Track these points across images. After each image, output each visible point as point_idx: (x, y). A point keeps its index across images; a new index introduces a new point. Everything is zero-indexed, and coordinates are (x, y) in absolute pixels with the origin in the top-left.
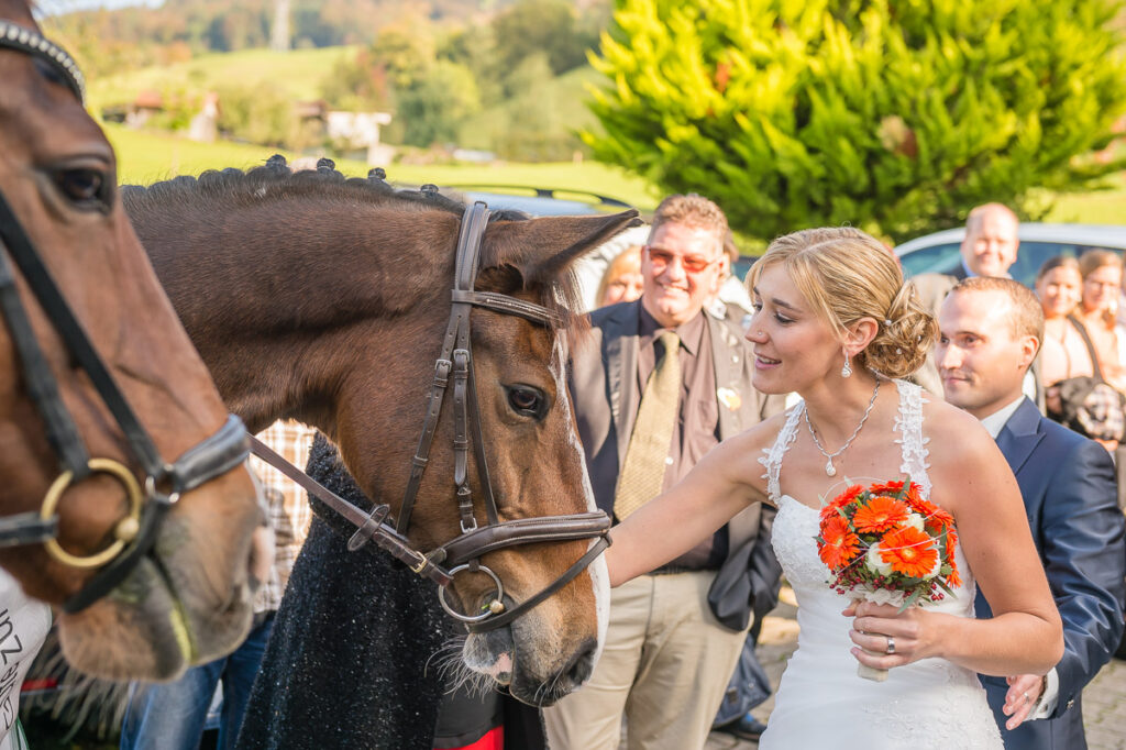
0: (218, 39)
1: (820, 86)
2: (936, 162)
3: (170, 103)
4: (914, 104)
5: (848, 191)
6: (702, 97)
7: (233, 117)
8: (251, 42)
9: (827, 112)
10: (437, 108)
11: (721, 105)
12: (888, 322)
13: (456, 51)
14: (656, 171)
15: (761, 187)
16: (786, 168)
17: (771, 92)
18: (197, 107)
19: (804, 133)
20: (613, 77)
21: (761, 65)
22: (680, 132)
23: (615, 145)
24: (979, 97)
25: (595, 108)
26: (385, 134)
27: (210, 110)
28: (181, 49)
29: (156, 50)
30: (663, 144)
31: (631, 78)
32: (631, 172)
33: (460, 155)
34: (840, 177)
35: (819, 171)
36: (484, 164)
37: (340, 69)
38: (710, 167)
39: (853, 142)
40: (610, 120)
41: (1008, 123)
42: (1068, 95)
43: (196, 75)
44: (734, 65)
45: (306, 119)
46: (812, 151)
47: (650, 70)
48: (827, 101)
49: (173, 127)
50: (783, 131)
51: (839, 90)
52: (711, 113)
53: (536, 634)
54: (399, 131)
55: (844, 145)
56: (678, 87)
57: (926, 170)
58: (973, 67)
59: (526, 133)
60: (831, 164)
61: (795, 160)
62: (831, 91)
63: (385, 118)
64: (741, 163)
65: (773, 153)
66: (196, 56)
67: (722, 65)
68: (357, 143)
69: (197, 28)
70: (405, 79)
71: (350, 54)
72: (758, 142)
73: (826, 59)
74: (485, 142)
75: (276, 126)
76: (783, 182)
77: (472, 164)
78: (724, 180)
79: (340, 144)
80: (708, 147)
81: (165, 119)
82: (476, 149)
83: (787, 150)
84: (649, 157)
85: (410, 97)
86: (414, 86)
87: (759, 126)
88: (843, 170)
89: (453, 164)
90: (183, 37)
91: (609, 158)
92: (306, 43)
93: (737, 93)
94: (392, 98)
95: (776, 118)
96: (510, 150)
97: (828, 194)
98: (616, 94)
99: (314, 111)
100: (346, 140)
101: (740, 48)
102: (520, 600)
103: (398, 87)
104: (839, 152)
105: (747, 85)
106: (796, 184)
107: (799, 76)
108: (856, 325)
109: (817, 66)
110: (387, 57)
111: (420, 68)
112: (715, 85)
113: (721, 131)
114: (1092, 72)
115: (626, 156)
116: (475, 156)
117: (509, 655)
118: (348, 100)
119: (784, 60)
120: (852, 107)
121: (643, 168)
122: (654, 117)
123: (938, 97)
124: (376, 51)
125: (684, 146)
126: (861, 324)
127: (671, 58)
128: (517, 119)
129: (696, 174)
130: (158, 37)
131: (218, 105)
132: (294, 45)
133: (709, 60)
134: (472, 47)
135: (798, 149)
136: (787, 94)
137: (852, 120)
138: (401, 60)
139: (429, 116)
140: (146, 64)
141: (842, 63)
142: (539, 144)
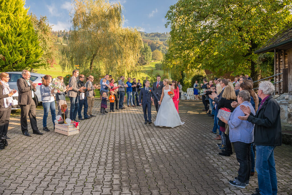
2: (9, 62)
4: (5, 53)
24: (16, 53)
41: (21, 57)
42: (31, 54)
57: (7, 63)
58: (15, 48)
114: (34, 51)
123: (8, 52)
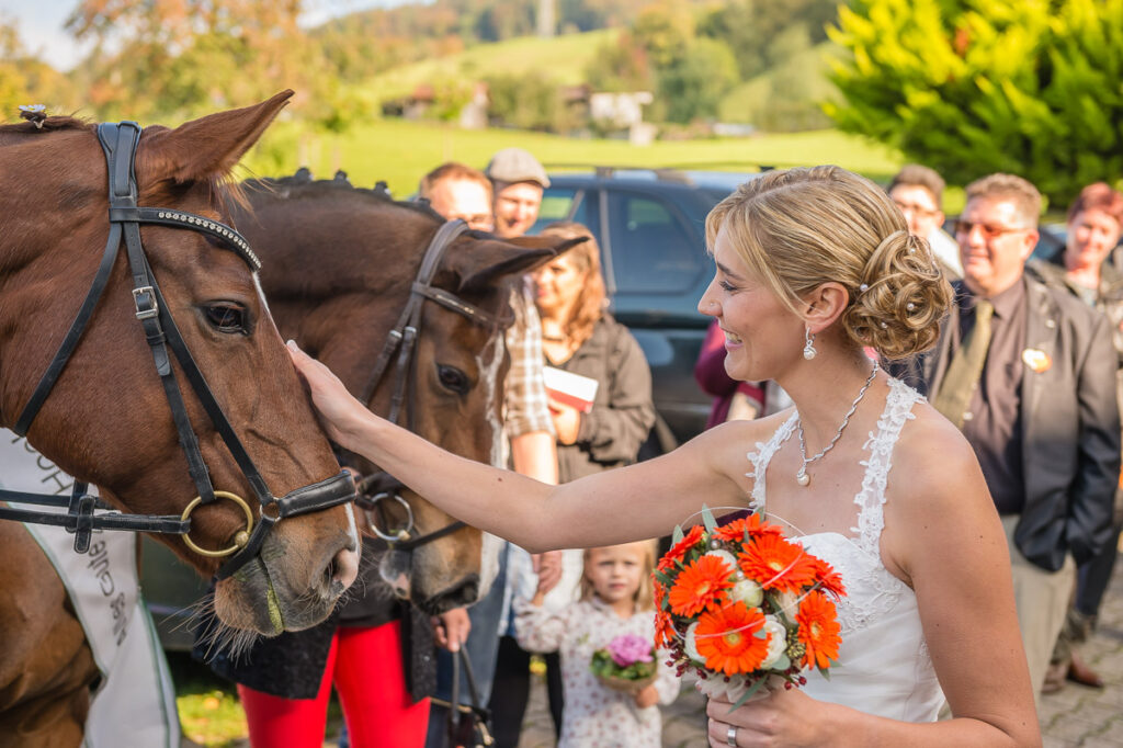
0: (488, 31)
1: (1061, 46)
3: (441, 95)
5: (1094, 148)
6: (942, 62)
7: (502, 104)
8: (519, 31)
9: (1068, 71)
10: (697, 85)
11: (961, 70)
12: (864, 287)
13: (715, 27)
14: (898, 138)
15: (1005, 148)
16: (1029, 128)
17: (1013, 53)
18: (467, 97)
19: (1048, 93)
20: (852, 48)
21: (1001, 27)
22: (920, 98)
23: (855, 114)
25: (835, 80)
26: (647, 112)
27: (481, 99)
28: (454, 42)
29: (429, 44)
30: (905, 113)
31: (870, 48)
32: (872, 139)
33: (721, 129)
34: (1084, 135)
35: (1062, 130)
36: (744, 137)
37: (603, 53)
38: (952, 131)
39: (1097, 99)
40: (851, 90)
43: (468, 66)
44: (973, 29)
45: (570, 103)
46: (1055, 110)
47: (889, 39)
48: (1069, 60)
49: (444, 118)
50: (1025, 92)
51: (1082, 48)
52: (951, 79)
53: (431, 561)
54: (661, 109)
55: (1088, 104)
56: (917, 54)
59: (785, 104)
60: (1075, 123)
61: (1038, 121)
62: (1073, 49)
63: (646, 98)
64: (983, 125)
65: (1015, 115)
66: (467, 47)
67: (959, 30)
68: (620, 123)
69: (468, 21)
70: (665, 58)
71: (611, 37)
72: (1000, 105)
73: (1068, 19)
74: (745, 115)
75: (543, 110)
76: (1027, 143)
77: (731, 138)
78: (967, 143)
79: (602, 124)
80: (949, 112)
81: (438, 109)
82: (737, 122)
83: (1030, 110)
84: (890, 124)
85: (670, 75)
86: (675, 64)
87: (1000, 88)
88: (1088, 129)
89: (713, 137)
90: (454, 30)
91: (851, 128)
92: (571, 29)
93: (978, 57)
94: (653, 78)
95: (1018, 80)
96: (769, 122)
97: (1073, 153)
98: (855, 65)
99: (577, 95)
100: (609, 121)
101: (979, 11)
102: (423, 533)
103: (660, 67)
104: (1082, 110)
105: (988, 48)
106: (1040, 144)
107: (1041, 37)
108: (818, 292)
109: (1059, 26)
110: (647, 38)
111: (681, 46)
112: (955, 50)
113: (962, 95)
115: (866, 124)
116: (735, 130)
117: (407, 576)
118: (610, 81)
119: (1024, 21)
120: (1095, 64)
121: (885, 137)
122: (893, 86)
124: (637, 32)
125: (925, 112)
126: (826, 290)
127: (910, 26)
128: (779, 89)
129: (938, 140)
130: (430, 32)
131: (489, 94)
132: (559, 31)
133: (949, 26)
134: (732, 23)
135: (1041, 110)
136: (1028, 55)
137: (1095, 78)
138: (661, 40)
139: (690, 94)
140: (420, 58)
141: (1083, 23)
142: (799, 115)
